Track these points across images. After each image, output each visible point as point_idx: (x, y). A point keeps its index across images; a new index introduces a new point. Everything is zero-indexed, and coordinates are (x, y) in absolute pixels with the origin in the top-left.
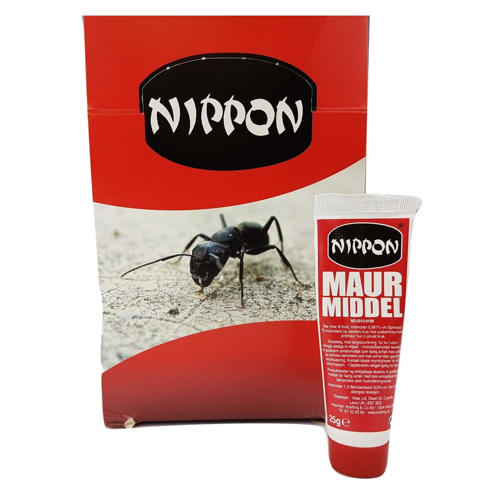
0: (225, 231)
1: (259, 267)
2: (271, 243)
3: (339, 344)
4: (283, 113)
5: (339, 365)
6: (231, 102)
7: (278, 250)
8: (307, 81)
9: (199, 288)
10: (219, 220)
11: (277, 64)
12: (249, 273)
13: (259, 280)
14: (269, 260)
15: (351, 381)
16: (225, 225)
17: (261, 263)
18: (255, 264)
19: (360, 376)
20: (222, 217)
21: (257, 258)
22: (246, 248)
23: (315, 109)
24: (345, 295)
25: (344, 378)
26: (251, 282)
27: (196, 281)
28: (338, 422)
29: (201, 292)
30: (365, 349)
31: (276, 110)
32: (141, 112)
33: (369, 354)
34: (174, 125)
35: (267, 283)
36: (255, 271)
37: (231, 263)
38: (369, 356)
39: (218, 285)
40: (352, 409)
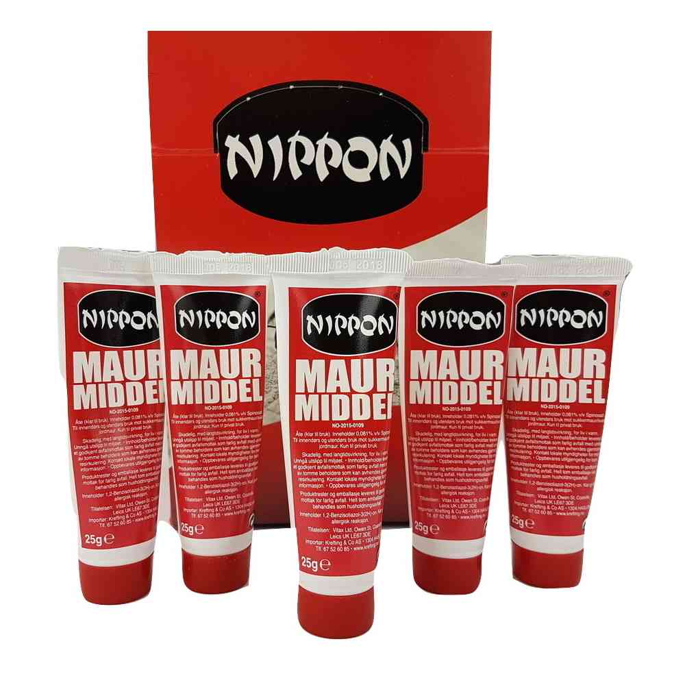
3: (317, 458)
4: (388, 154)
5: (317, 486)
6: (325, 141)
8: (416, 115)
11: (381, 94)
15: (331, 507)
19: (344, 501)
23: (426, 150)
24: (324, 392)
25: (322, 503)
28: (315, 566)
30: (351, 464)
32: (216, 152)
33: (356, 470)
38: (357, 473)
40: (333, 546)
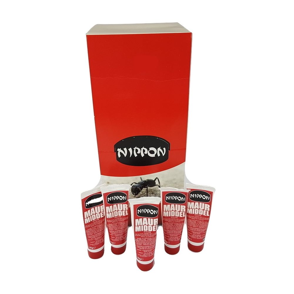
0: (142, 181)
1: (152, 190)
2: (156, 184)
7: (158, 186)
9: (134, 196)
10: (140, 179)
12: (149, 192)
13: (153, 193)
14: (156, 188)
16: (142, 180)
17: (153, 189)
18: (152, 189)
20: (141, 178)
21: (152, 188)
22: (148, 186)
26: (150, 194)
27: (133, 194)
29: (135, 197)
31: (157, 150)
34: (125, 155)
35: (155, 194)
36: (152, 191)
37: (144, 189)
39: (140, 195)
